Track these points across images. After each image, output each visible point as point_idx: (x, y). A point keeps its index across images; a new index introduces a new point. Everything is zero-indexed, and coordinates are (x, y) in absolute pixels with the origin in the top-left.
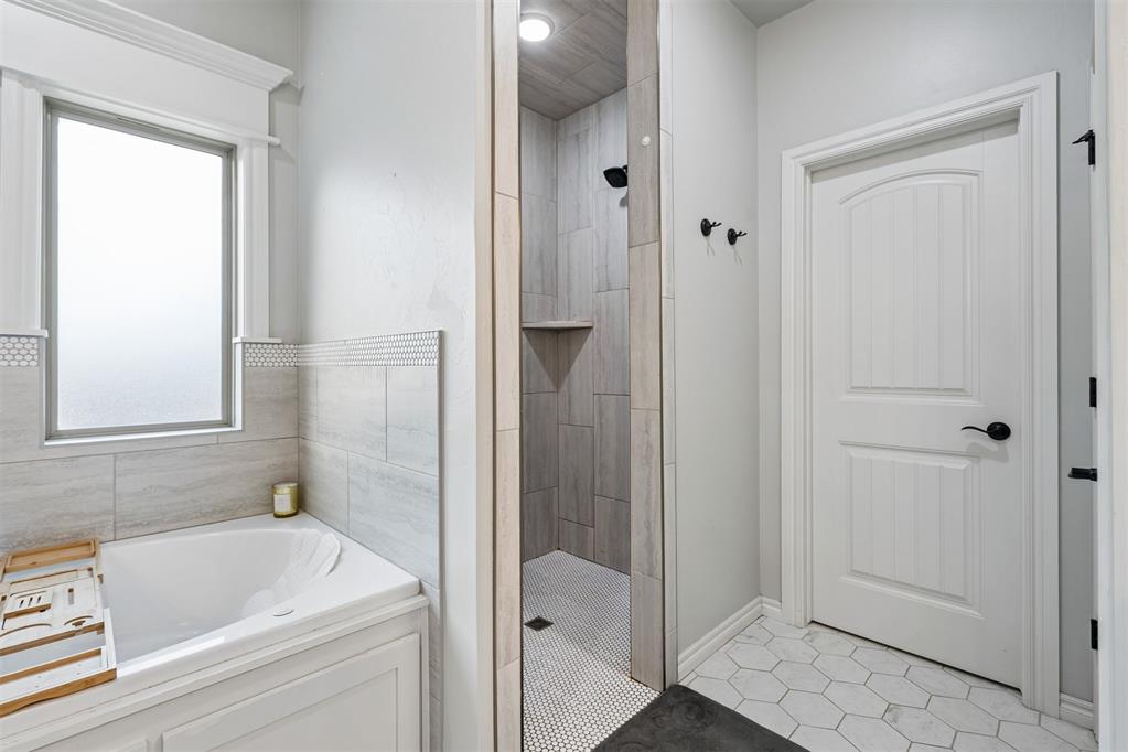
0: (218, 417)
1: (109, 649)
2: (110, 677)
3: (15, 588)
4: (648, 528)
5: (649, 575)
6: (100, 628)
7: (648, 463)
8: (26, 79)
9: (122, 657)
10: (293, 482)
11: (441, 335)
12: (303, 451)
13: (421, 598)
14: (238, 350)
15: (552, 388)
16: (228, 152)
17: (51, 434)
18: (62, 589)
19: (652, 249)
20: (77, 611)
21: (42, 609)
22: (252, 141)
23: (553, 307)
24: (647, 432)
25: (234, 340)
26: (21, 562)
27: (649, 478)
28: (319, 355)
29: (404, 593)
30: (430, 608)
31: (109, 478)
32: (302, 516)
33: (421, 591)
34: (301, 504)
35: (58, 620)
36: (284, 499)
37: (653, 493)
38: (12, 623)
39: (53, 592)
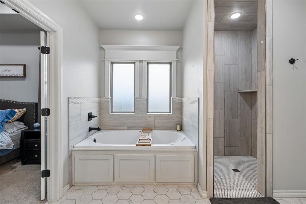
0: (169, 111)
1: (151, 142)
2: (150, 145)
3: (144, 133)
4: (262, 150)
5: (262, 163)
6: (150, 140)
7: (262, 132)
8: (145, 61)
9: (152, 144)
10: (180, 124)
11: (199, 98)
12: (182, 119)
13: (195, 149)
14: (172, 99)
15: (249, 108)
16: (170, 63)
17: (148, 112)
18: (148, 135)
19: (264, 72)
20: (148, 137)
21: (146, 136)
22: (174, 61)
23: (250, 85)
24: (262, 124)
25: (171, 97)
26: (144, 130)
27: (262, 136)
28: (185, 101)
29: (192, 147)
30: (197, 151)
31: (154, 120)
32: (182, 131)
33: (196, 148)
34: (181, 129)
35: (147, 138)
36: (178, 128)
37: (263, 141)
38: (143, 137)
39: (147, 134)
